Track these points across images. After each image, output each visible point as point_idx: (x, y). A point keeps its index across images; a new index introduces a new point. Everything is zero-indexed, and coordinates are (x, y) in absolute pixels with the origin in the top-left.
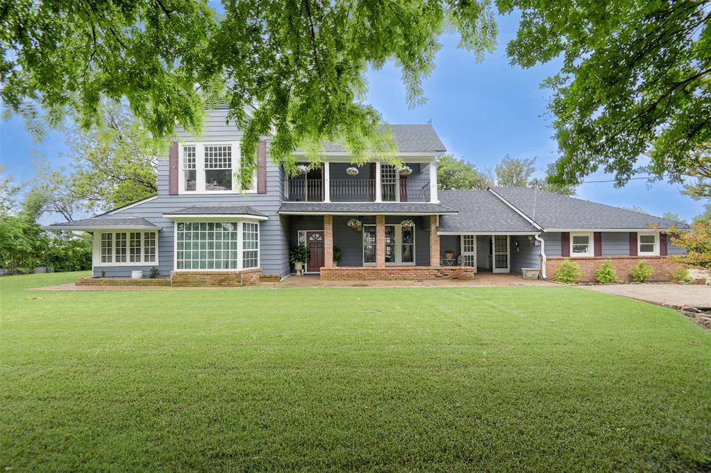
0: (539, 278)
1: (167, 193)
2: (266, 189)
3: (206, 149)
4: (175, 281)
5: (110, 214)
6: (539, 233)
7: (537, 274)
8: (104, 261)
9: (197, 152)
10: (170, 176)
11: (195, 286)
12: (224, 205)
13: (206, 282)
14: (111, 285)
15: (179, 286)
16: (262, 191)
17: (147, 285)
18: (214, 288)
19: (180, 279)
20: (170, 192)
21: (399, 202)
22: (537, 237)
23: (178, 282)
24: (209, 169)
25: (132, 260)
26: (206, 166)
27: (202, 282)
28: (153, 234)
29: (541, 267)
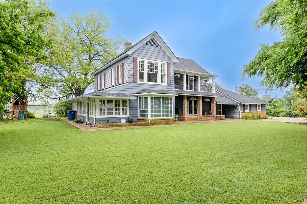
0: (239, 118)
1: (133, 81)
2: (170, 83)
3: (148, 63)
4: (151, 123)
5: (105, 90)
6: (239, 104)
7: (238, 117)
8: (101, 115)
9: (144, 64)
10: (134, 74)
11: (158, 125)
12: (156, 89)
13: (162, 123)
14: (118, 127)
15: (152, 125)
16: (169, 85)
17: (135, 126)
18: (166, 125)
19: (153, 122)
20: (134, 81)
21: (194, 91)
22: (238, 105)
23: (152, 123)
24: (149, 72)
25: (116, 114)
26: (148, 71)
27: (161, 123)
28: (126, 102)
29: (240, 115)
